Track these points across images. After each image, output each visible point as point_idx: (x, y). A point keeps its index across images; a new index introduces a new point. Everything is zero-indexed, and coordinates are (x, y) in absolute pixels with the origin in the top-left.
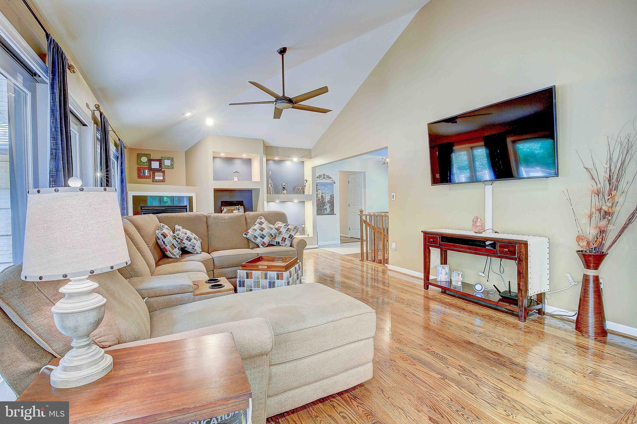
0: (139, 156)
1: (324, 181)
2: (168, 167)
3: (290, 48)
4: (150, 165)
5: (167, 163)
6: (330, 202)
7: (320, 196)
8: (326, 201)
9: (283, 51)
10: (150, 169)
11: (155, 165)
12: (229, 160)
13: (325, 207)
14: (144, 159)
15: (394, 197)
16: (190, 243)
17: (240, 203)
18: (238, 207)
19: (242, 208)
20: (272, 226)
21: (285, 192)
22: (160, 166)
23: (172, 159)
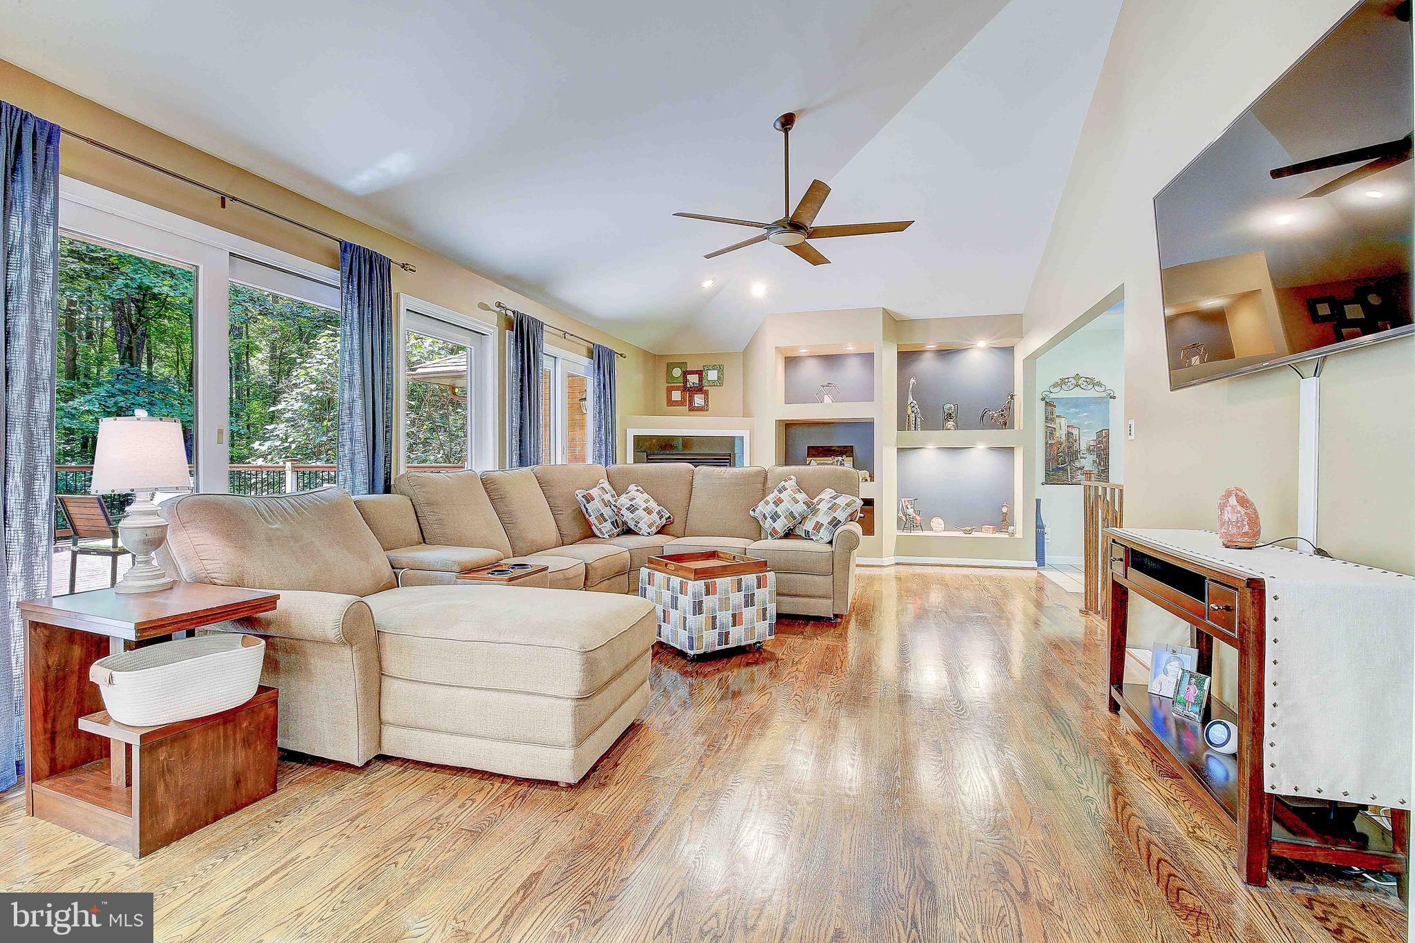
0: (670, 367)
1: (1077, 393)
2: (713, 384)
3: (801, 111)
4: (685, 381)
5: (712, 375)
6: (1094, 451)
7: (1061, 434)
8: (1083, 446)
9: (787, 121)
10: (685, 389)
11: (693, 379)
12: (831, 360)
13: (1077, 464)
14: (677, 372)
15: (1133, 433)
16: (632, 516)
17: (846, 451)
18: (840, 458)
19: (848, 461)
20: (802, 497)
21: (950, 424)
22: (701, 380)
23: (720, 369)
